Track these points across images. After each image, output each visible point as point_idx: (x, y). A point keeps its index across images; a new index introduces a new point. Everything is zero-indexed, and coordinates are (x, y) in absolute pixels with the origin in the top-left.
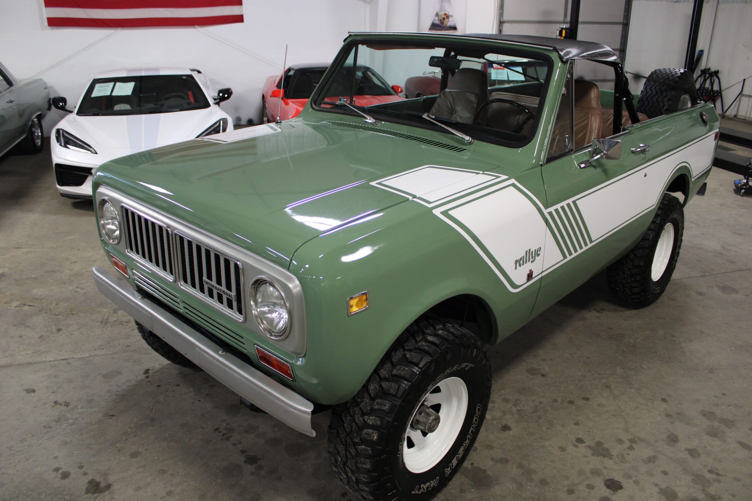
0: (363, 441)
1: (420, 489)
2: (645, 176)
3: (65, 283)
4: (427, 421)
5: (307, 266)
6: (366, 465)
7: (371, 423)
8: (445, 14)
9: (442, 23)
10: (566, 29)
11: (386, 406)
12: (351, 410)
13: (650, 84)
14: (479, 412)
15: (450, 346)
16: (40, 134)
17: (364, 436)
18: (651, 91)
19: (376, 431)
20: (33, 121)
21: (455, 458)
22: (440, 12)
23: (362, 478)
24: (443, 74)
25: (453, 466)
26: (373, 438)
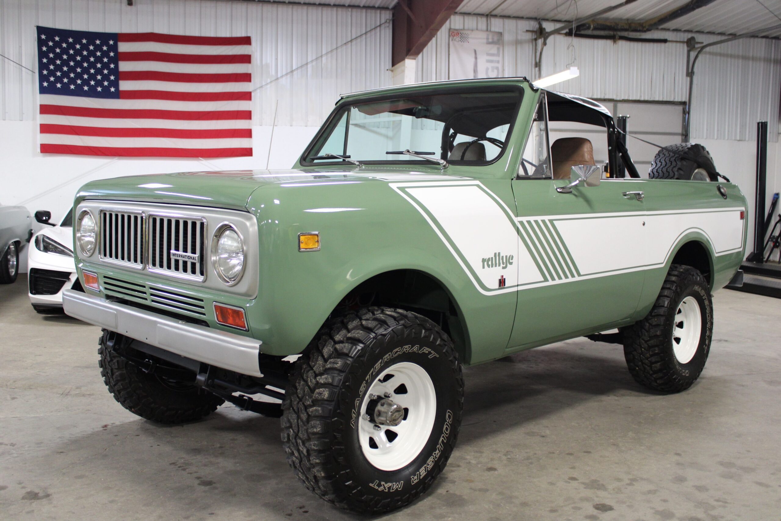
0: (315, 402)
1: (379, 485)
2: (644, 224)
3: (27, 368)
4: (388, 410)
5: (263, 206)
6: (316, 429)
7: (322, 382)
11: (338, 363)
12: (305, 375)
13: (659, 157)
14: (450, 420)
15: (409, 322)
16: (15, 263)
17: (315, 397)
18: (660, 163)
19: (327, 389)
20: (9, 248)
21: (423, 468)
23: (313, 447)
24: (442, 151)
25: (420, 475)
26: (324, 396)
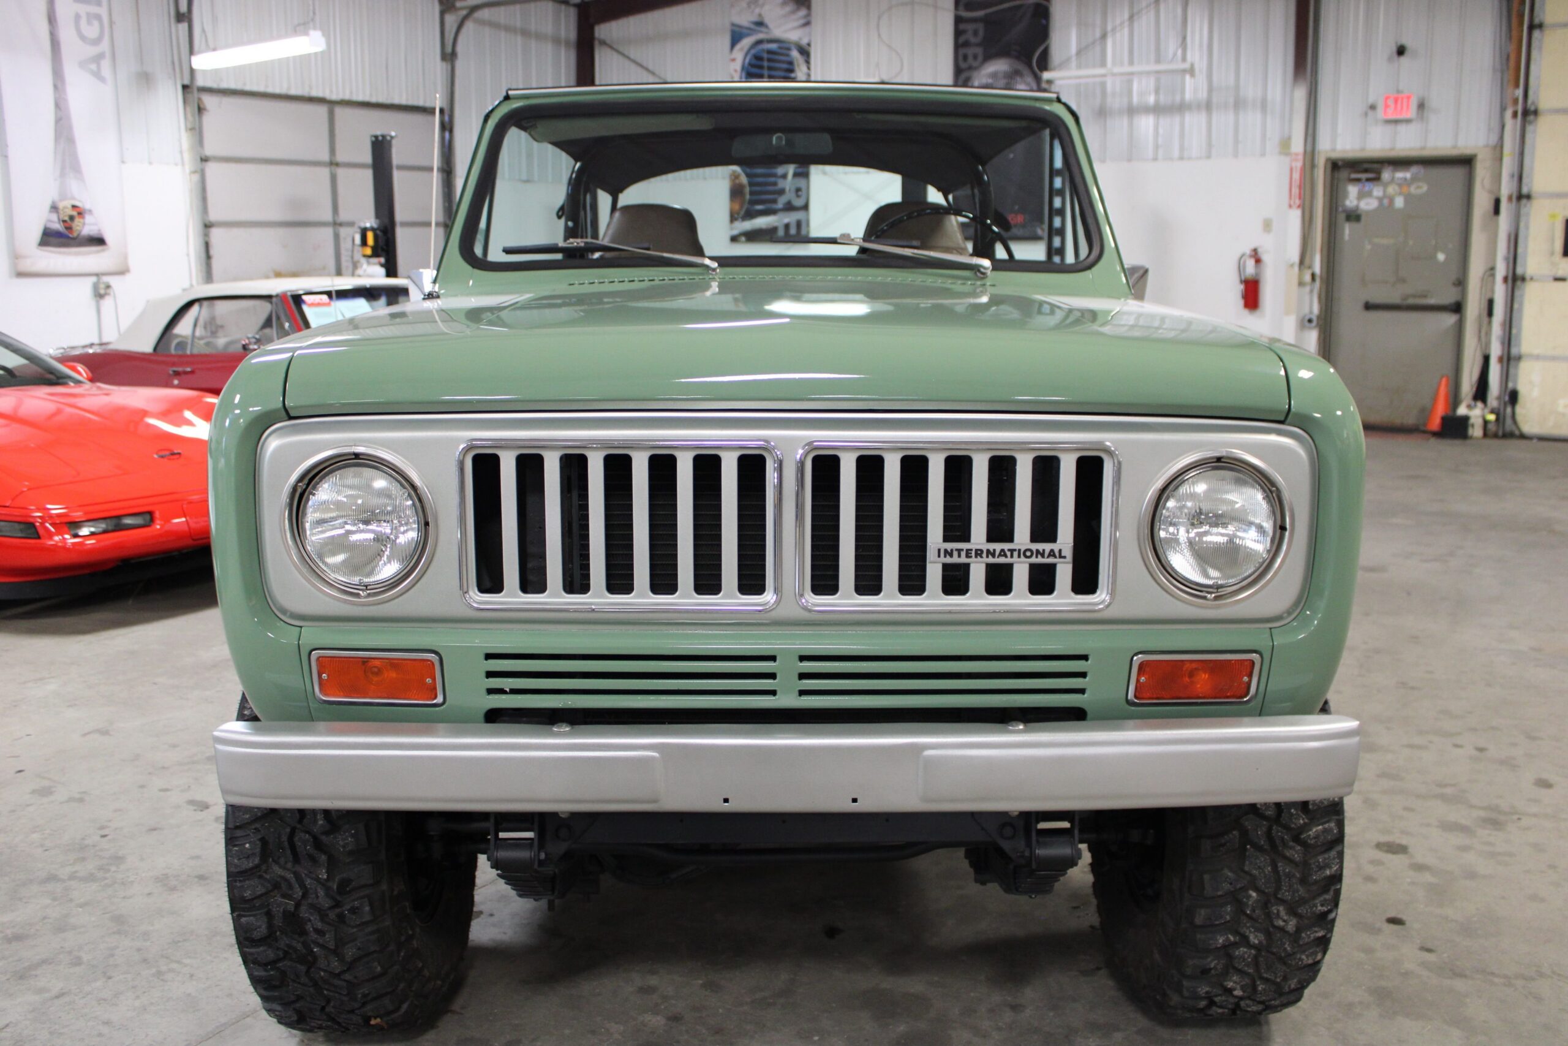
8: (74, 207)
9: (69, 228)
10: (372, 229)
22: (61, 200)
